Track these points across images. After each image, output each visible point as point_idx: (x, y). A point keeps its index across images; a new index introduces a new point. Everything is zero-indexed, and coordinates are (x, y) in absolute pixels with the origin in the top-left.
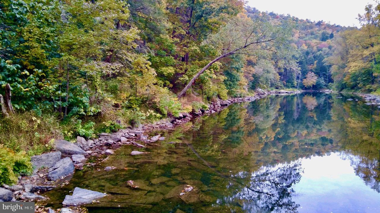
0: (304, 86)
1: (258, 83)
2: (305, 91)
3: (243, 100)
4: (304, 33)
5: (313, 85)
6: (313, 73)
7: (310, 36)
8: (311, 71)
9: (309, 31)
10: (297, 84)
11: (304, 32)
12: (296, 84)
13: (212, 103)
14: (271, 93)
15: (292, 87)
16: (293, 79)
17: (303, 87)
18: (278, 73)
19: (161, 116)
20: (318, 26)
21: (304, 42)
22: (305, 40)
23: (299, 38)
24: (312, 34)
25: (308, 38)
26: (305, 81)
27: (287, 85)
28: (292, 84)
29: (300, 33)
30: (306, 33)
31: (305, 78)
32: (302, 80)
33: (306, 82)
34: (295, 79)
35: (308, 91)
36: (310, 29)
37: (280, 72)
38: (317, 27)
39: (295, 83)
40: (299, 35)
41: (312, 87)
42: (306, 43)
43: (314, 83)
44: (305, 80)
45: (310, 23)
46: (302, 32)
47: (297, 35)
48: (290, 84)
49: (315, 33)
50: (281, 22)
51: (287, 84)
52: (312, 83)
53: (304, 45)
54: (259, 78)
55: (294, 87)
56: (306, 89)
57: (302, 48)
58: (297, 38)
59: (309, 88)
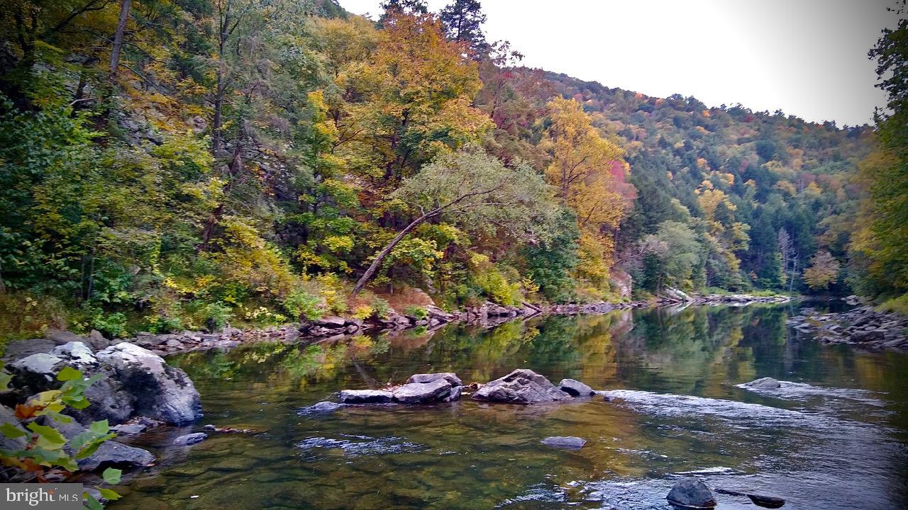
0: (808, 285)
1: (663, 275)
2: (808, 298)
3: (577, 309)
4: (816, 157)
5: (830, 284)
6: (828, 254)
7: (832, 163)
8: (826, 248)
9: (829, 150)
10: (789, 280)
11: (816, 153)
12: (784, 282)
13: (468, 308)
14: (707, 300)
15: (772, 288)
16: (777, 270)
17: (803, 288)
18: (734, 252)
19: (285, 318)
20: (853, 138)
21: (814, 177)
22: (817, 174)
23: (803, 166)
24: (836, 158)
25: (822, 168)
26: (808, 273)
27: (761, 283)
28: (775, 281)
29: (804, 155)
30: (821, 157)
31: (810, 266)
32: (801, 270)
33: (810, 276)
34: (781, 269)
35: (818, 298)
36: (831, 147)
37: (740, 250)
38: (852, 142)
39: (783, 278)
40: (804, 161)
41: (827, 288)
42: (816, 181)
43: (832, 280)
44: (809, 270)
45: (834, 132)
46: (810, 153)
47: (797, 162)
48: (769, 280)
49: (843, 154)
50: (758, 130)
51: (763, 279)
52: (826, 278)
53: (813, 185)
54: (665, 263)
55: (780, 287)
56: (812, 292)
57: (808, 192)
58: (798, 168)
59: (820, 291)
